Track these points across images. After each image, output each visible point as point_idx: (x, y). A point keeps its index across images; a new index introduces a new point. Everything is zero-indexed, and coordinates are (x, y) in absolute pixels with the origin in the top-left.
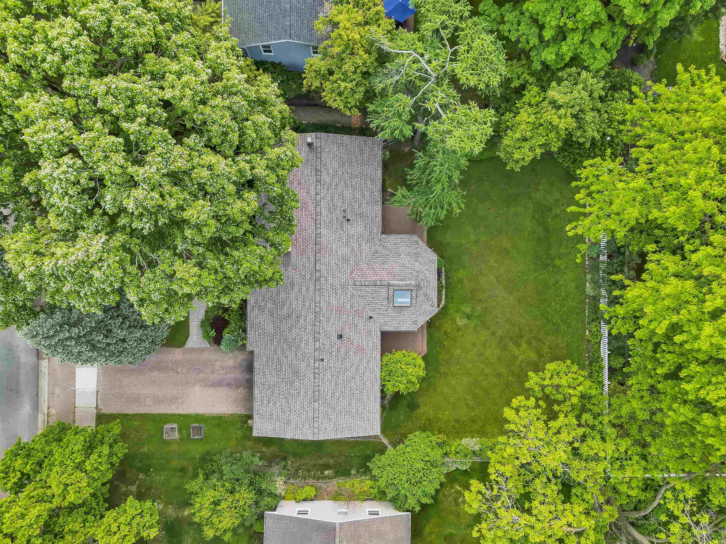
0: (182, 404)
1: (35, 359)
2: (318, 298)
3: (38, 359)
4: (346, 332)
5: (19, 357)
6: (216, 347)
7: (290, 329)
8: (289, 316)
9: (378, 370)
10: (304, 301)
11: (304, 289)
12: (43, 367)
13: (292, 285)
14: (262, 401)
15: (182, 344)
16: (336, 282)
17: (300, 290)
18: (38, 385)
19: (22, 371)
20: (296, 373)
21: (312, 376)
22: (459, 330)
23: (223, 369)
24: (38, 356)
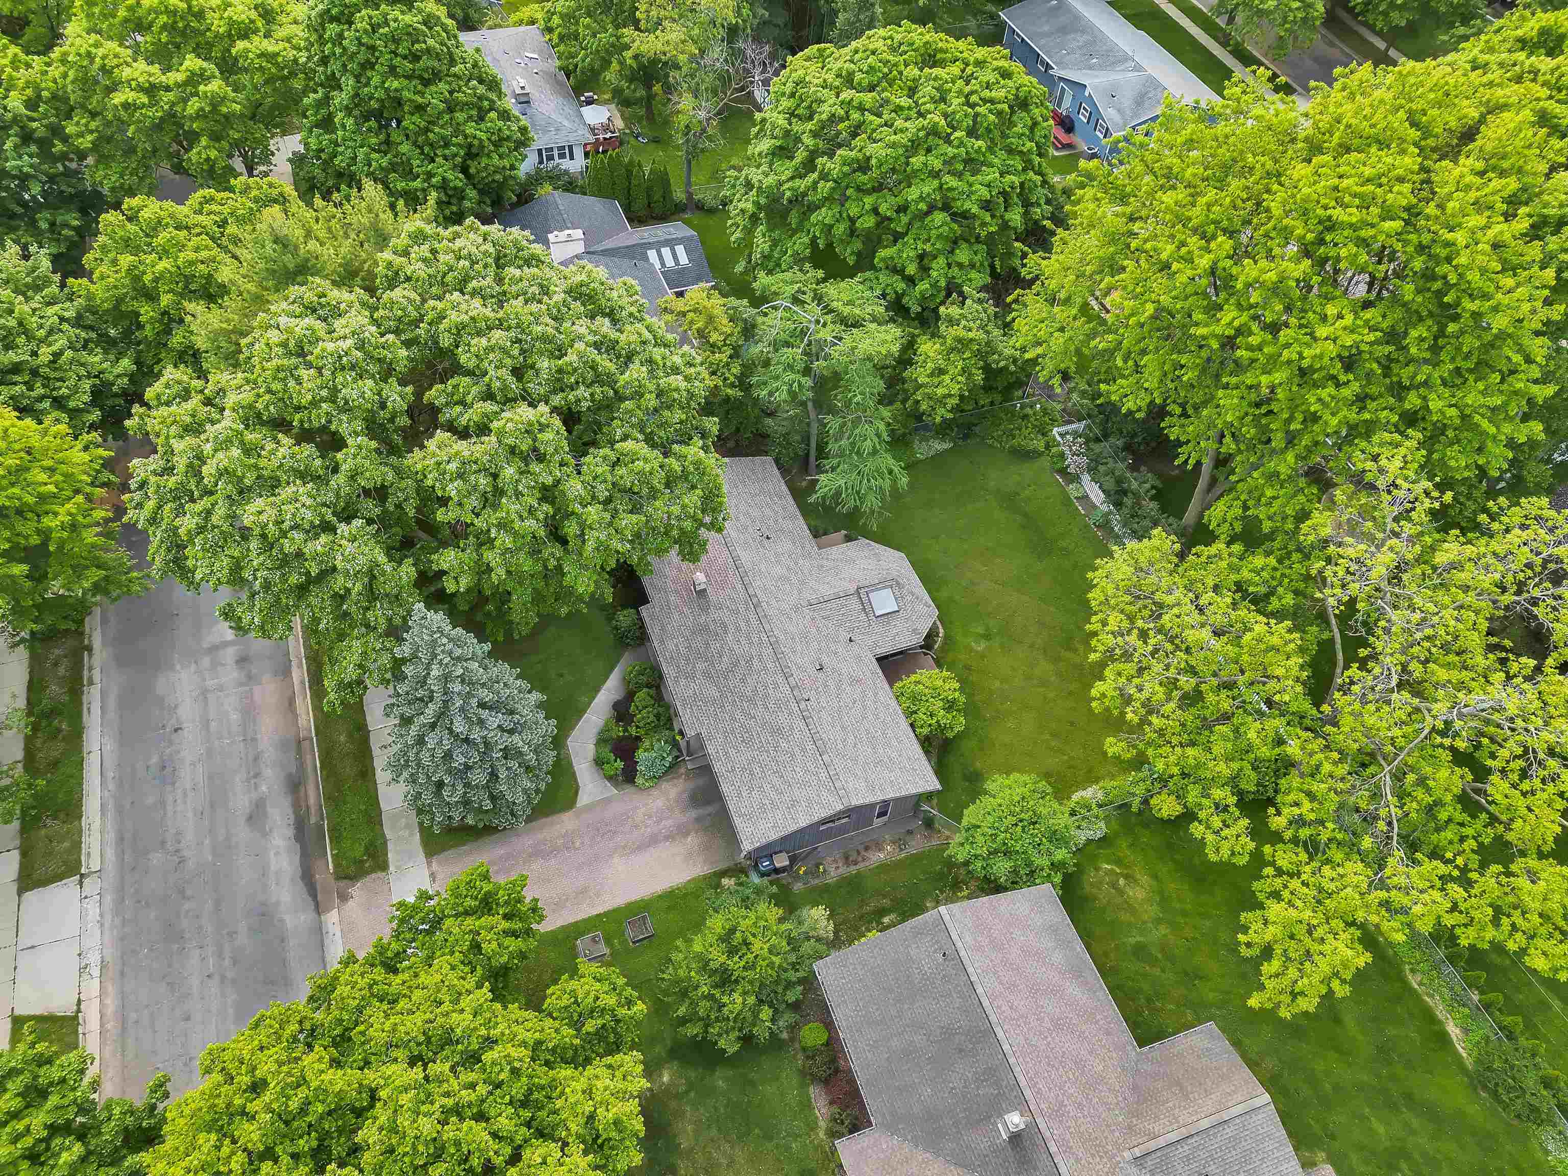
0: (598, 895)
1: (314, 915)
2: (767, 627)
3: (319, 914)
4: (825, 660)
5: (282, 921)
6: (629, 789)
7: (743, 681)
8: (735, 664)
9: (893, 703)
10: (748, 638)
11: (742, 624)
12: (330, 926)
13: (725, 627)
14: (740, 795)
15: (570, 803)
16: (785, 606)
17: (738, 629)
19: (292, 942)
20: (777, 731)
21: (802, 724)
22: (983, 657)
23: (650, 817)
24: (319, 909)
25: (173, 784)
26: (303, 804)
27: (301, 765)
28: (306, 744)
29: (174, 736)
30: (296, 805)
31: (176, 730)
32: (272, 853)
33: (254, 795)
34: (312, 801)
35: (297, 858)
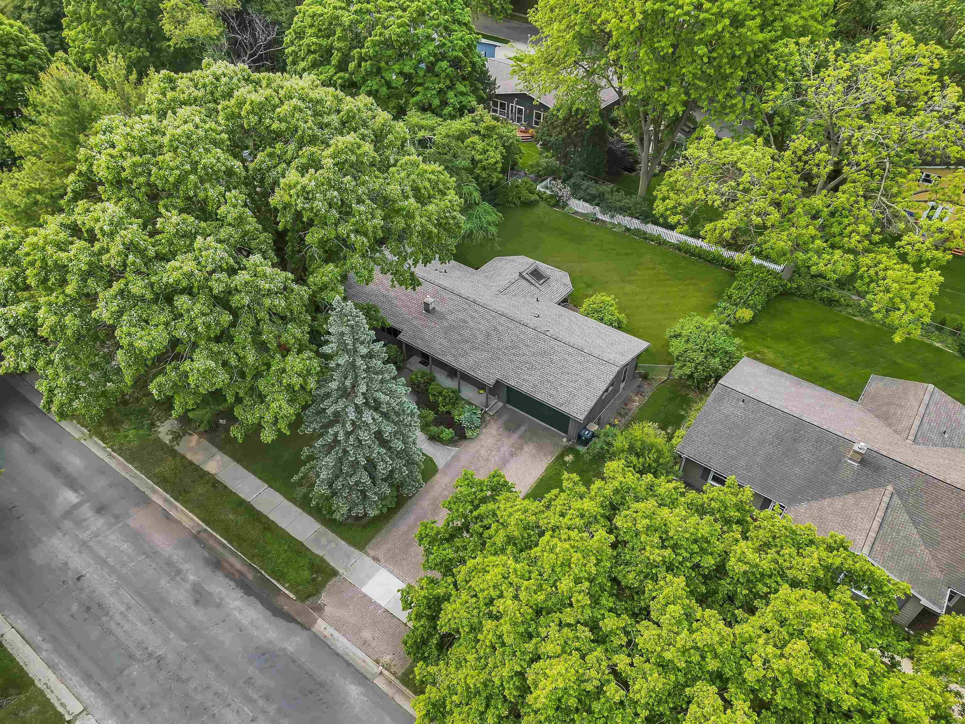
1: (305, 633)
2: (491, 308)
3: (309, 629)
5: (282, 650)
6: (465, 442)
9: (588, 318)
10: (484, 319)
11: (474, 314)
12: (324, 631)
14: (552, 395)
15: (434, 470)
16: (488, 297)
18: (338, 655)
19: (303, 659)
21: (557, 343)
23: (491, 451)
24: (306, 627)
25: (107, 614)
26: (232, 571)
27: (210, 549)
28: (203, 535)
29: (79, 584)
30: (229, 575)
31: (79, 579)
32: (236, 613)
33: (188, 586)
34: (238, 565)
35: (260, 606)
